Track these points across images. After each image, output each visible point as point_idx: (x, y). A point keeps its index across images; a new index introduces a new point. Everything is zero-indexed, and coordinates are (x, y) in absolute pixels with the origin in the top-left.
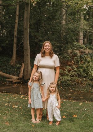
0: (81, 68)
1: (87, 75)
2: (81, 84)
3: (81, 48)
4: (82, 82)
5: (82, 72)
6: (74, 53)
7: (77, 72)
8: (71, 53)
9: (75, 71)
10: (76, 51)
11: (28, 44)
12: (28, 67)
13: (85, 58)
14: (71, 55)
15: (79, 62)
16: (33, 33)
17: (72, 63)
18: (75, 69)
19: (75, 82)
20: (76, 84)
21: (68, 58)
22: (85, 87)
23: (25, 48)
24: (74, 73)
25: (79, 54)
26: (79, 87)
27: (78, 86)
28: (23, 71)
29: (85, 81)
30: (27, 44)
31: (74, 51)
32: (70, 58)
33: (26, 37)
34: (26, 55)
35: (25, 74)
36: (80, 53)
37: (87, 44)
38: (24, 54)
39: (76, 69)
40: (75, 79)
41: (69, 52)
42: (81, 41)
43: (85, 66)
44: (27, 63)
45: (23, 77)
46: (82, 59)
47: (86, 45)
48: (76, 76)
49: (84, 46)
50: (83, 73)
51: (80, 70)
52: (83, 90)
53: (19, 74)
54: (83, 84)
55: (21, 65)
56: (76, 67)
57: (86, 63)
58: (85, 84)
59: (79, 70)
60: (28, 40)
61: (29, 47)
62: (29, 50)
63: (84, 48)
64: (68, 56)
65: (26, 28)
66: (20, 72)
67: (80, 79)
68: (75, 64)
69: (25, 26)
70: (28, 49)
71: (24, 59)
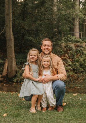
0: (77, 61)
1: (84, 70)
2: (77, 80)
3: (77, 42)
4: (78, 77)
5: (78, 66)
6: (69, 47)
7: (72, 66)
8: (65, 47)
9: (69, 65)
10: (71, 45)
11: (12, 33)
12: (12, 62)
13: (81, 51)
14: (65, 49)
15: (74, 56)
16: (17, 21)
17: (66, 56)
18: (69, 63)
19: (70, 78)
20: (71, 80)
21: (62, 52)
22: (83, 83)
23: (7, 39)
24: (68, 67)
25: (74, 48)
26: (75, 83)
27: (73, 82)
28: (6, 68)
29: (83, 76)
30: (10, 33)
31: (68, 45)
32: (64, 53)
33: (8, 24)
34: (9, 47)
35: (9, 71)
36: (76, 47)
37: (84, 38)
38: (7, 45)
39: (71, 63)
40: (70, 74)
41: (62, 46)
42: (77, 35)
43: (81, 59)
44: (10, 57)
45: (7, 75)
46: (78, 53)
47: (82, 39)
48: (71, 71)
49: (80, 39)
50: (79, 68)
51: (76, 64)
52: (80, 87)
53: (2, 71)
54: (79, 80)
55: (5, 60)
56: (71, 61)
57: (83, 56)
58: (82, 80)
59: (74, 64)
60: (11, 28)
61: (12, 36)
62: (13, 41)
63: (81, 42)
64: (62, 50)
65: (7, 13)
66: (3, 69)
67: (76, 75)
68: (70, 58)
69: (6, 10)
70: (11, 39)
71: (7, 52)
